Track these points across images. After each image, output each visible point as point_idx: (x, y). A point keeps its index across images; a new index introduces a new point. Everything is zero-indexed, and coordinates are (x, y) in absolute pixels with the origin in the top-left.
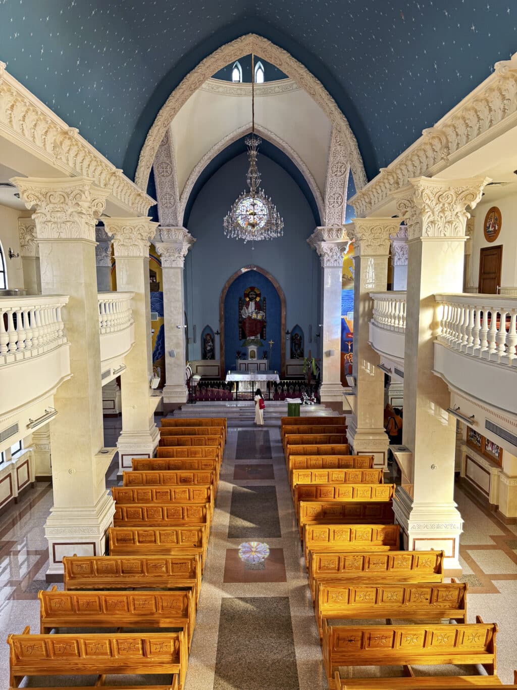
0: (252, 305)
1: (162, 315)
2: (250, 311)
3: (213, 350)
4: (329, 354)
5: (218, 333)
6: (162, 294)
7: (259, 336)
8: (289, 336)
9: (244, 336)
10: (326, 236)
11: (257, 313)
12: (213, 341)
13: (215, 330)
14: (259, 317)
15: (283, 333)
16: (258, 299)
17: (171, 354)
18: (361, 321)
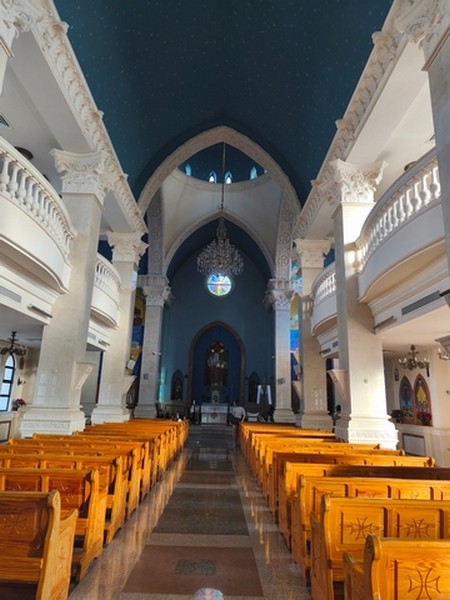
0: (217, 356)
1: (141, 344)
2: (216, 362)
3: (181, 393)
4: (281, 381)
5: (186, 376)
6: (143, 327)
7: (221, 383)
8: (247, 382)
9: (208, 383)
10: (276, 286)
11: (221, 363)
12: (181, 384)
13: (184, 374)
14: (223, 366)
15: (242, 380)
16: (222, 351)
17: (146, 377)
18: (304, 317)
